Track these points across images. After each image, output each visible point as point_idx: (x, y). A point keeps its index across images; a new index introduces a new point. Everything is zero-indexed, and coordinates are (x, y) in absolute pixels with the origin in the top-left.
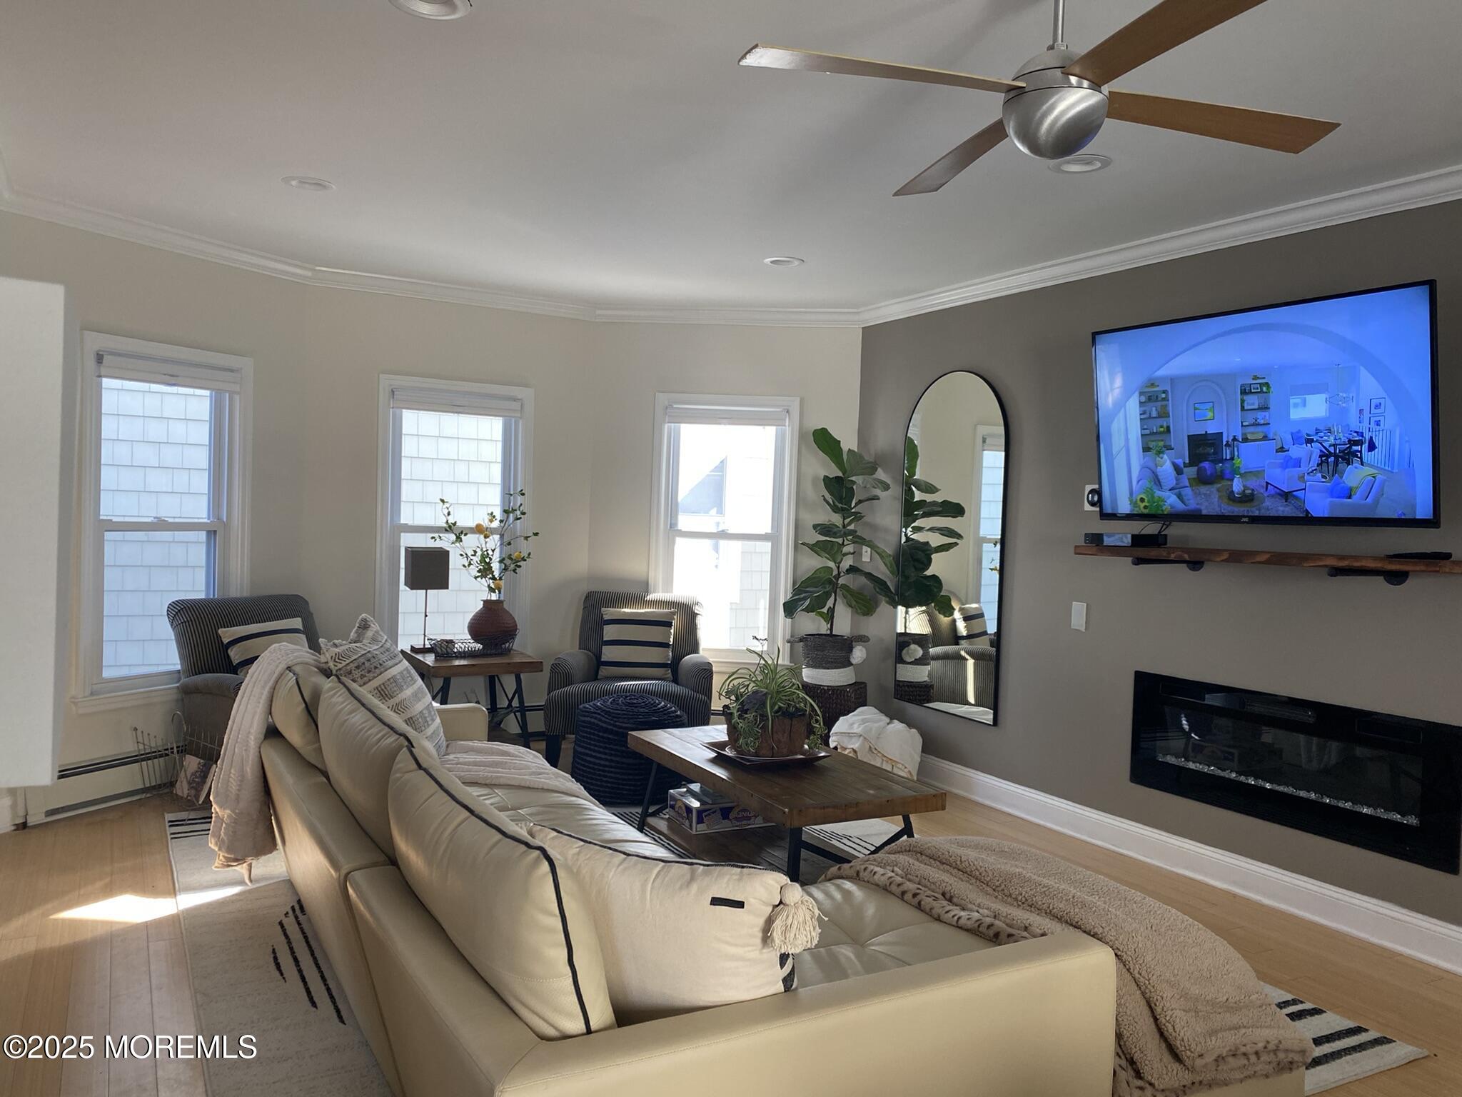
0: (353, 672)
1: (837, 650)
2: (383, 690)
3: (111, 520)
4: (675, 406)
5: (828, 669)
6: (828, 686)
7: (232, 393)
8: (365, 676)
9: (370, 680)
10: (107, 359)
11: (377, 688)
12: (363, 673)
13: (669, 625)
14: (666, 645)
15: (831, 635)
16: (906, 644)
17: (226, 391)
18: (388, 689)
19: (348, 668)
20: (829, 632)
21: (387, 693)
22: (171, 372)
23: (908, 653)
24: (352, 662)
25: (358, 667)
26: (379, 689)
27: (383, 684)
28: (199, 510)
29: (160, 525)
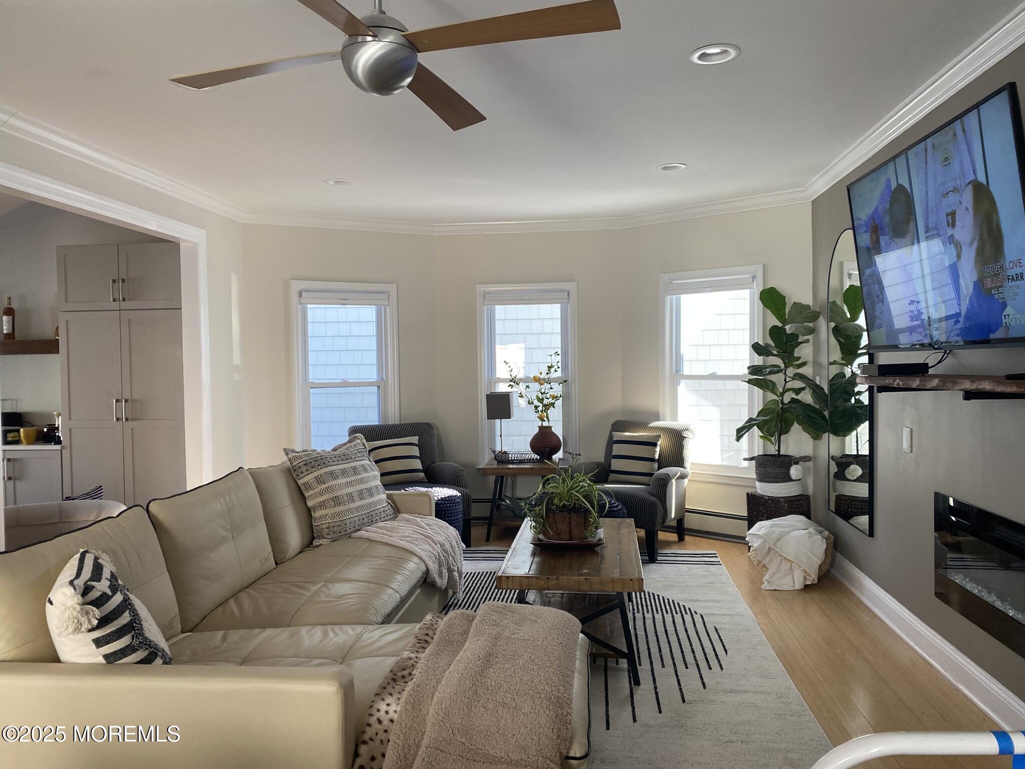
0: (302, 467)
1: (777, 467)
2: (319, 478)
3: (314, 382)
4: (674, 282)
5: (770, 483)
6: (768, 497)
7: (385, 306)
8: (309, 470)
9: (311, 473)
10: (304, 294)
11: (316, 477)
12: (308, 468)
13: (655, 445)
14: (653, 460)
15: (779, 455)
16: (848, 465)
17: (382, 305)
18: (323, 478)
19: (299, 465)
20: (777, 453)
21: (322, 480)
22: (344, 297)
23: (848, 472)
24: (302, 461)
25: (305, 465)
26: (317, 478)
27: (320, 475)
28: (372, 374)
29: (345, 384)
